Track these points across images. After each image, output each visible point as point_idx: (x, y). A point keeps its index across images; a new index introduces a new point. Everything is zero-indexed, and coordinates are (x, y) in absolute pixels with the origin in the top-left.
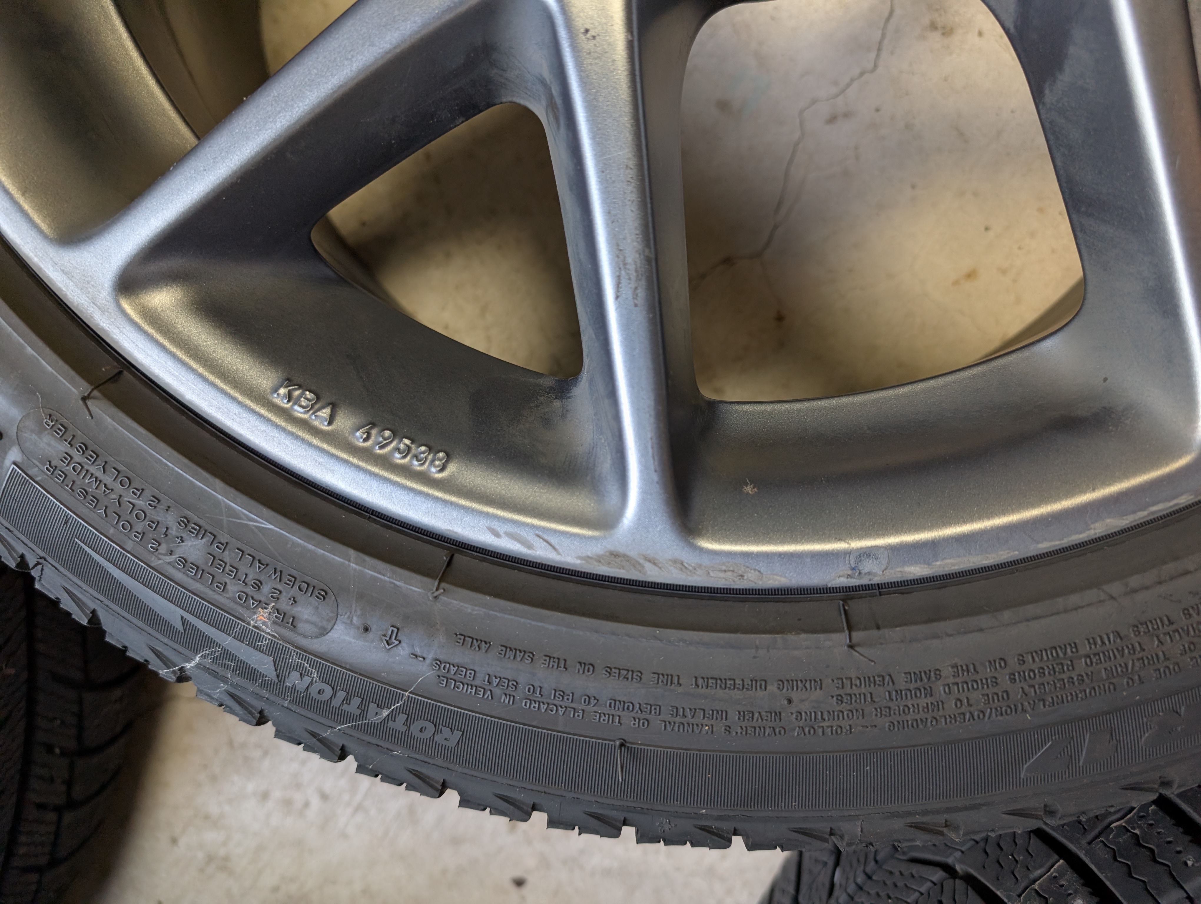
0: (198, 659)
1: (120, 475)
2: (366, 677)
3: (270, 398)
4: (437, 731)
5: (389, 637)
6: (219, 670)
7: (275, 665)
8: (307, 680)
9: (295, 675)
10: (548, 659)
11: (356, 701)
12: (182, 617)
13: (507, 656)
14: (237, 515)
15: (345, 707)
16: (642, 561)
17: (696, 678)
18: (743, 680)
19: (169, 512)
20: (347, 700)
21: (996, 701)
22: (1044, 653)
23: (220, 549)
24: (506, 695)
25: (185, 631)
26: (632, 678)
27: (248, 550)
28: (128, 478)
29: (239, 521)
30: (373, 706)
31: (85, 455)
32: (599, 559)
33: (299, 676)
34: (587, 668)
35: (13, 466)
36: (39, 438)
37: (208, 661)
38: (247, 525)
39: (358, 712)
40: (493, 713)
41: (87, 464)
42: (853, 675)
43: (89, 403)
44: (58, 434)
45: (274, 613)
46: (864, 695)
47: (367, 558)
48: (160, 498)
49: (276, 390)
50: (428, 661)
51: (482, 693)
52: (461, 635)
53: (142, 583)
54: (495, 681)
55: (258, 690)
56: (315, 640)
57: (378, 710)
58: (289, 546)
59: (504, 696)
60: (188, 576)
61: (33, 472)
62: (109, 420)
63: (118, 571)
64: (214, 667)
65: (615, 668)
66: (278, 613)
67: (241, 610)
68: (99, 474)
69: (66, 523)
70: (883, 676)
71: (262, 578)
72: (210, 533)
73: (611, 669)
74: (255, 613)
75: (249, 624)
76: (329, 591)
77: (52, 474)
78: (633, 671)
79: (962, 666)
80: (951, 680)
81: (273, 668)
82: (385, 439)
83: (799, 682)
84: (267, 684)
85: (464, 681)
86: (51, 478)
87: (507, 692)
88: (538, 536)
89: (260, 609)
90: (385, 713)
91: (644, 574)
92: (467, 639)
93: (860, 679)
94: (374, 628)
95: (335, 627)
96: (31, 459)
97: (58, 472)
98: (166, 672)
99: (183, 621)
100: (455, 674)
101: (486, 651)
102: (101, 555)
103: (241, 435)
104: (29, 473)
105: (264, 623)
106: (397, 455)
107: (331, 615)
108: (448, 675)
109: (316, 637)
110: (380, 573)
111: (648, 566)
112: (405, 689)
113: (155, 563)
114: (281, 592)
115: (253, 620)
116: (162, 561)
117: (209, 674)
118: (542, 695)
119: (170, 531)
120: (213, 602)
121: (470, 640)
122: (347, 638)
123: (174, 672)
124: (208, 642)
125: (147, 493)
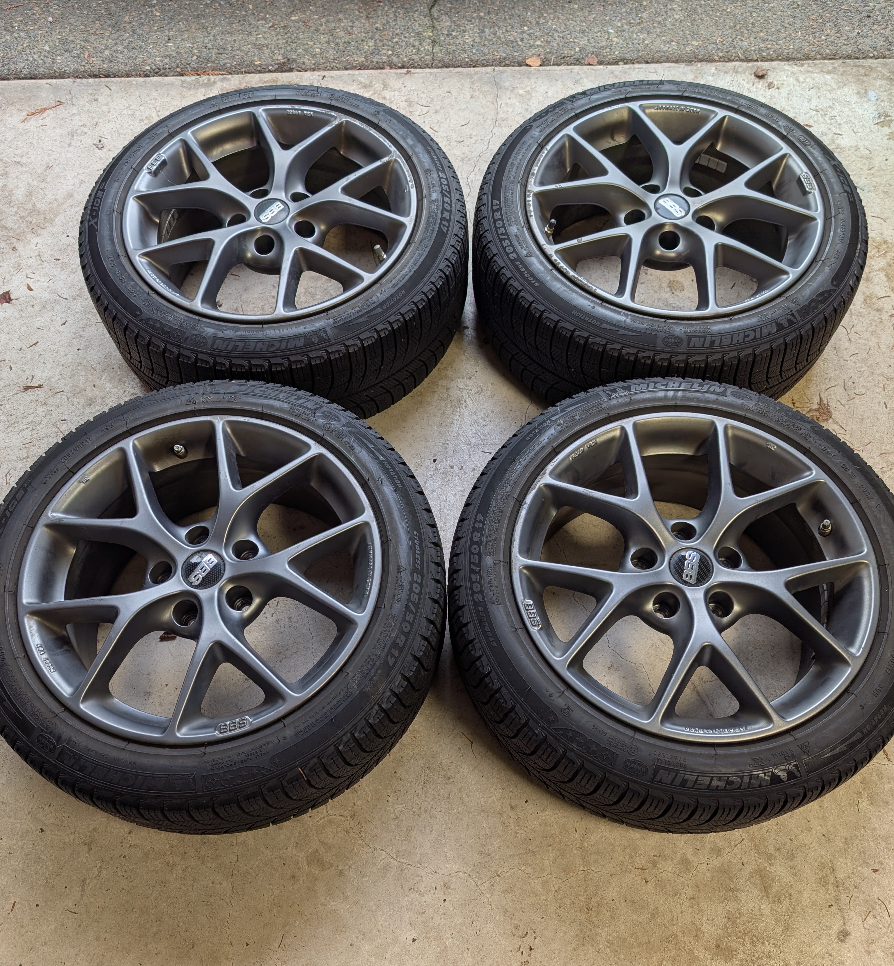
0: (558, 409)
1: (594, 413)
2: (544, 431)
3: (595, 439)
4: (529, 438)
5: (549, 437)
6: (555, 412)
7: (552, 420)
8: (547, 423)
10: (534, 457)
11: (540, 428)
13: (537, 452)
14: (580, 425)
15: (540, 426)
16: (542, 477)
17: (520, 475)
18: (516, 481)
21: (495, 513)
22: (499, 523)
23: (575, 421)
25: (564, 410)
27: (573, 425)
30: (538, 430)
32: (546, 471)
33: (549, 423)
34: (530, 462)
36: (605, 405)
37: (557, 411)
38: (577, 427)
39: (538, 428)
40: (529, 446)
41: (599, 409)
42: (509, 496)
44: (605, 408)
46: (506, 496)
47: (563, 440)
48: (588, 417)
49: (596, 441)
50: (542, 441)
51: (533, 446)
52: (544, 447)
53: (575, 407)
54: (534, 449)
55: (549, 416)
56: (554, 427)
58: (570, 431)
59: (531, 449)
60: (573, 415)
63: (579, 405)
65: (527, 465)
66: (561, 424)
67: (564, 419)
68: (596, 410)
69: (591, 401)
70: (507, 500)
71: (568, 425)
75: (561, 419)
76: (560, 433)
79: (503, 511)
80: (501, 509)
82: (580, 452)
83: (512, 489)
85: (536, 444)
88: (554, 465)
89: (562, 422)
90: (536, 431)
91: (540, 476)
94: (551, 436)
95: (554, 431)
96: (603, 403)
97: (599, 405)
99: (566, 410)
100: (538, 444)
101: (539, 449)
102: (582, 404)
103: (591, 432)
105: (560, 421)
106: (576, 453)
107: (557, 431)
108: (538, 442)
110: (560, 441)
112: (539, 436)
114: (564, 426)
116: (578, 412)
117: (555, 410)
118: (528, 454)
119: (582, 415)
120: (567, 416)
121: (542, 448)
122: (552, 432)
123: (557, 405)
124: (561, 412)
125: (589, 415)
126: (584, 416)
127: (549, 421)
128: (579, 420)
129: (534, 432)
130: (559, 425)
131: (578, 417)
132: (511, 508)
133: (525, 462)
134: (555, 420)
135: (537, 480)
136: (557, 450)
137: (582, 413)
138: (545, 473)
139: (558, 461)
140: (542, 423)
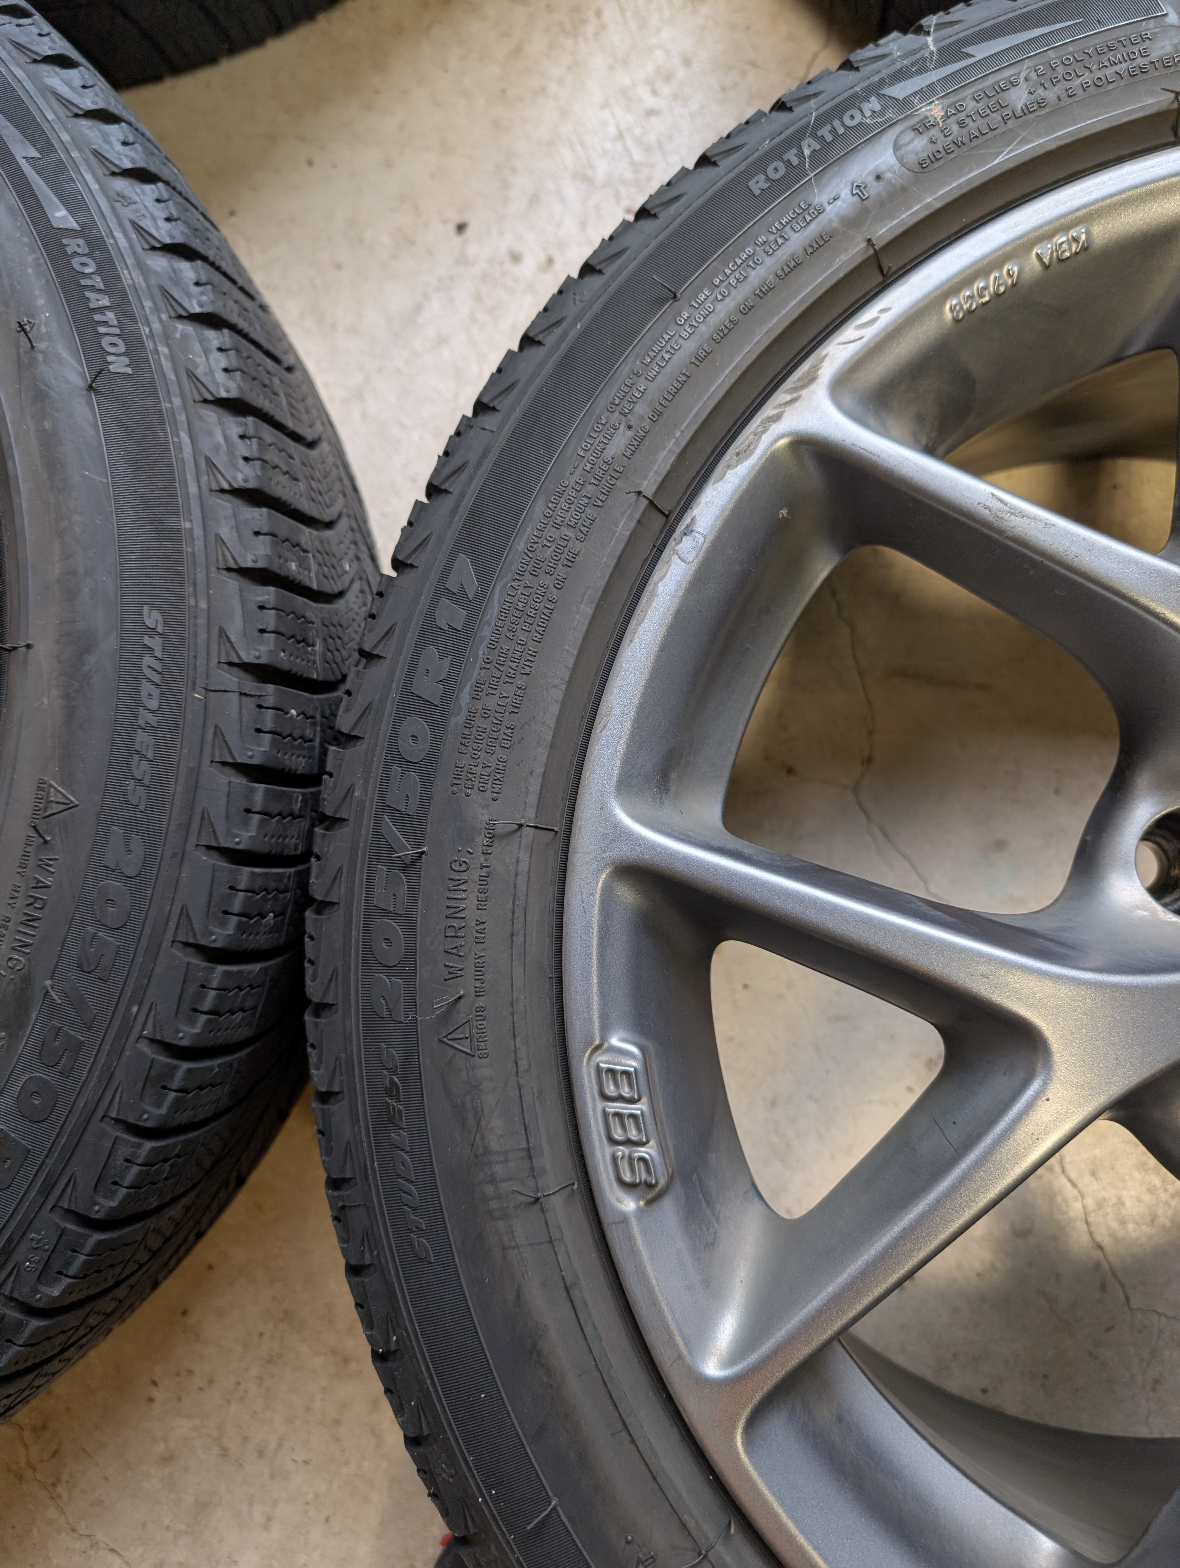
0: (932, 48)
1: (1106, 82)
2: (843, 155)
3: (1084, 225)
4: (768, 179)
5: (863, 190)
6: (915, 58)
7: (894, 98)
8: (868, 114)
9: (877, 107)
10: (771, 287)
11: (829, 138)
12: (973, 56)
13: (792, 261)
14: (1022, 142)
15: (828, 127)
16: (795, 395)
17: (688, 377)
18: (665, 407)
19: (1056, 98)
20: (834, 131)
21: (535, 565)
22: (548, 618)
23: (1005, 115)
24: (765, 242)
25: (961, 52)
26: (718, 334)
27: (991, 135)
28: (1100, 86)
29: (1015, 143)
30: (818, 147)
31: (1137, 68)
32: (816, 368)
33: (874, 110)
34: (747, 309)
35: (1165, 12)
36: (1172, 44)
37: (927, 54)
38: (1008, 146)
39: (819, 133)
40: (757, 226)
41: (1131, 64)
42: (618, 482)
43: (1172, 96)
44: (1166, 59)
45: (934, 122)
46: (600, 481)
47: (926, 213)
48: (1071, 99)
49: (1088, 233)
50: (826, 205)
51: (778, 227)
52: (829, 240)
53: (1017, 45)
54: (780, 241)
55: (880, 75)
56: (894, 138)
57: (812, 149)
58: (973, 165)
59: (765, 240)
60: (1002, 80)
61: (1151, 24)
62: (1150, 102)
63: (1038, 34)
64: (918, 56)
65: (733, 328)
66: (932, 125)
67: (951, 100)
68: (1117, 68)
69: (1099, 21)
70: (604, 502)
71: (965, 131)
72: (1021, 116)
73: (734, 324)
74: (943, 109)
75: (938, 99)
76: (922, 171)
77: (1141, 36)
78: (722, 338)
79: (575, 558)
80: (570, 544)
81: (892, 95)
82: (999, 285)
83: (638, 443)
84: (882, 83)
85: (795, 221)
86: (1137, 33)
87: (766, 244)
88: (862, 338)
89: (942, 114)
90: (807, 152)
91: (785, 392)
92: (823, 242)
93: (612, 485)
94: (875, 183)
95: (894, 158)
96: (1163, 28)
97: (1139, 40)
98: (932, 21)
99: (970, 56)
100: (805, 218)
101: (805, 249)
102: (1058, 30)
103: (1074, 186)
104: (1152, 20)
105: (931, 110)
106: (982, 285)
107: (905, 161)
108: (806, 212)
109: (896, 140)
110: (911, 214)
111: (788, 397)
112: (817, 176)
113: (1027, 64)
114: (945, 136)
115: (938, 104)
116: (1024, 70)
117: (914, 50)
118: (748, 266)
119: (1042, 88)
120: (971, 85)
121: (821, 244)
122: (880, 161)
123: (930, 26)
124: (942, 63)
125: (1080, 92)
126: (1050, 95)
127: (874, 104)
128: (1027, 110)
129: (791, 155)
130: (923, 127)
131: (1019, 98)
132: (615, 547)
133: (723, 310)
134: (907, 102)
135: (768, 410)
136: (890, 263)
137: (1047, 79)
138: (811, 378)
139: (885, 320)
140: (838, 111)
